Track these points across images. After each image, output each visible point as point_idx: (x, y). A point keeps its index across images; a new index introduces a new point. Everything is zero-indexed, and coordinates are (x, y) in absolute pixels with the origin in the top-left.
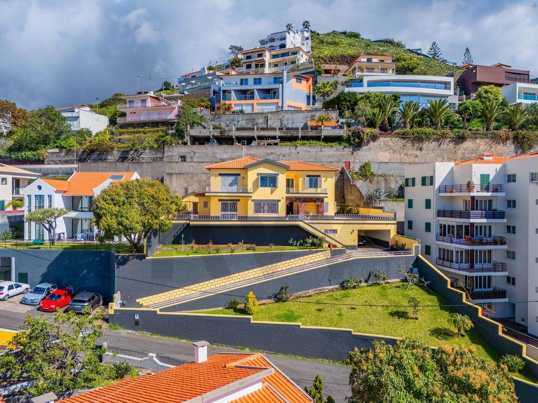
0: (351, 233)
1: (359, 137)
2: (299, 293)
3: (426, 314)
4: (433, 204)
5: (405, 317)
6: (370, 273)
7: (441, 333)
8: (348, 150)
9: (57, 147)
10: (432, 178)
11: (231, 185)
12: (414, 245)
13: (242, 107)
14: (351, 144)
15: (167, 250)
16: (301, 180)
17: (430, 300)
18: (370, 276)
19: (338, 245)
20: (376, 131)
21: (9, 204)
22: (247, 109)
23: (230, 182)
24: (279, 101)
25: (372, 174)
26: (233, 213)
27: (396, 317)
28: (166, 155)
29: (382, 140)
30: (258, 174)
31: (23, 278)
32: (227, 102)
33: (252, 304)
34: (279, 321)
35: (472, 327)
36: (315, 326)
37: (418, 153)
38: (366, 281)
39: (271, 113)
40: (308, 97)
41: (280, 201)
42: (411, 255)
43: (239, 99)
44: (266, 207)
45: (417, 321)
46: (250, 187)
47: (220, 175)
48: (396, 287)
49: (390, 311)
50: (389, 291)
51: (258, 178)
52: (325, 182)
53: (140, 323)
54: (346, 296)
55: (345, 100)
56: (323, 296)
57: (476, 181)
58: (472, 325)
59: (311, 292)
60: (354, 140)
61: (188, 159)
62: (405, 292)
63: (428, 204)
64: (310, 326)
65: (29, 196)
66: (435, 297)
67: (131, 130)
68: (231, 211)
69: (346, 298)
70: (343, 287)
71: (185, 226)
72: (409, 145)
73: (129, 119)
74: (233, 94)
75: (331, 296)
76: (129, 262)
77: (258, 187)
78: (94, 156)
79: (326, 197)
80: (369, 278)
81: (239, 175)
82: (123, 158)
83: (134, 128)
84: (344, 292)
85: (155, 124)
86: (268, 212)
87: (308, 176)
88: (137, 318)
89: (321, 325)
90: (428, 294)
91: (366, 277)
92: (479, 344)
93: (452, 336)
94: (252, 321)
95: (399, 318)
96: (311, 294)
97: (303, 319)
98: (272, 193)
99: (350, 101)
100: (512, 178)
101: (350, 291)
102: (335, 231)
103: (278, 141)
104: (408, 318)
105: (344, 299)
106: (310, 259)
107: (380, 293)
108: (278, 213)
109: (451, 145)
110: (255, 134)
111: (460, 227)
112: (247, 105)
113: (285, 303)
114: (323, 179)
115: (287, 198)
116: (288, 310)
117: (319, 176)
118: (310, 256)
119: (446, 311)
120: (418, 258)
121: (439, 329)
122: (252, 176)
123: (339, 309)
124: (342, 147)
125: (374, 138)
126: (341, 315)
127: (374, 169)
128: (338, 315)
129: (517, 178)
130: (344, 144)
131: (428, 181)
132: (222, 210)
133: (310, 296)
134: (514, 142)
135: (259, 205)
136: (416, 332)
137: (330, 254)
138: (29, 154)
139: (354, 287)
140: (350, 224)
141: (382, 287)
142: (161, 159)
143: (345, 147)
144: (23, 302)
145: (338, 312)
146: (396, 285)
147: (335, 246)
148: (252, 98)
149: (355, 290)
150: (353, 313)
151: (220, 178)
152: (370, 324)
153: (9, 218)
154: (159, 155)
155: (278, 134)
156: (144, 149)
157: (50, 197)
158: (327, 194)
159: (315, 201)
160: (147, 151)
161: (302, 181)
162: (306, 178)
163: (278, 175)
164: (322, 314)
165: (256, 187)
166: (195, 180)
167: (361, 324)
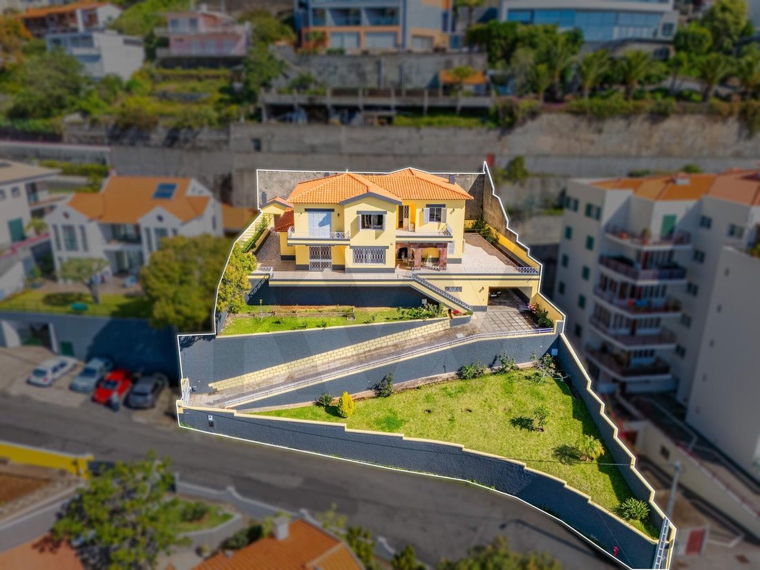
0: (480, 291)
1: (511, 114)
2: (406, 383)
3: (554, 423)
4: (596, 245)
5: (528, 428)
6: (496, 357)
7: (566, 453)
8: (494, 134)
9: (76, 111)
10: (599, 211)
11: (322, 224)
12: (557, 321)
13: (342, 41)
14: (498, 125)
15: (242, 317)
16: (418, 211)
17: (563, 402)
18: (495, 360)
19: (462, 311)
20: (539, 103)
21: (29, 226)
22: (350, 45)
23: (321, 220)
24: (399, 29)
25: (525, 174)
26: (326, 261)
27: (518, 427)
28: (232, 136)
29: (545, 118)
30: (358, 212)
31: (67, 349)
32: (319, 29)
33: (347, 407)
34: (378, 429)
35: (601, 454)
36: (420, 437)
37: (595, 137)
38: (490, 366)
39: (386, 54)
40: (445, 16)
41: (388, 247)
42: (552, 333)
43: (338, 24)
44: (370, 256)
45: (541, 433)
46: (348, 229)
47: (307, 210)
48: (526, 377)
49: (512, 418)
50: (516, 385)
51: (358, 217)
52: (451, 213)
53: (215, 424)
54: (462, 390)
55: (499, 36)
56: (434, 390)
57: (656, 229)
58: (603, 452)
59: (420, 382)
60: (504, 119)
61: (264, 147)
62: (536, 388)
63: (590, 243)
64: (415, 437)
65: (55, 227)
66: (570, 397)
67: (179, 71)
68: (323, 258)
69: (462, 393)
70: (461, 375)
71: (263, 282)
72: (583, 125)
73: (175, 51)
74: (328, 16)
75: (445, 389)
76: (195, 343)
77: (358, 230)
78: (132, 132)
79: (450, 242)
80: (494, 363)
81: (333, 210)
82: (172, 139)
83: (184, 67)
84: (461, 383)
85: (213, 62)
86: (372, 261)
87: (428, 206)
88: (211, 419)
89: (428, 437)
90: (563, 392)
91: (491, 361)
92: (607, 473)
93: (578, 458)
94: (346, 430)
95: (521, 429)
96: (420, 385)
97: (407, 425)
98: (377, 237)
99: (505, 38)
100: (706, 223)
101: (468, 382)
102: (459, 289)
103: (393, 113)
104: (532, 429)
105: (459, 395)
106: (423, 331)
107: (504, 387)
108: (385, 263)
109: (646, 125)
110: (360, 101)
111: (624, 285)
112: (350, 34)
113: (388, 398)
114: (449, 210)
115: (397, 243)
116: (390, 411)
117: (444, 206)
118: (423, 327)
119: (578, 420)
120: (559, 339)
121: (565, 446)
122: (351, 214)
123: (451, 412)
124: (485, 128)
125: (533, 114)
126: (452, 421)
127: (528, 165)
128: (450, 420)
129: (714, 225)
130: (490, 124)
131: (594, 212)
132: (312, 257)
133: (418, 388)
134: (739, 119)
135: (360, 254)
136: (538, 450)
137: (449, 324)
138: (38, 124)
139: (474, 377)
140: (479, 279)
141: (509, 378)
142: (227, 142)
143: (490, 129)
144: (73, 388)
145: (449, 416)
146: (527, 374)
147: (456, 312)
148: (358, 23)
149: (474, 380)
150: (468, 417)
151: (306, 215)
152: (486, 435)
153: (33, 249)
154: (223, 137)
155: (393, 101)
156: (202, 126)
157: (82, 228)
158: (452, 237)
159: (436, 247)
160: (206, 129)
161: (420, 213)
162: (425, 209)
163: (386, 213)
164: (431, 418)
165: (355, 231)
166: (275, 179)
167: (475, 435)
